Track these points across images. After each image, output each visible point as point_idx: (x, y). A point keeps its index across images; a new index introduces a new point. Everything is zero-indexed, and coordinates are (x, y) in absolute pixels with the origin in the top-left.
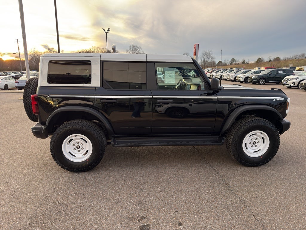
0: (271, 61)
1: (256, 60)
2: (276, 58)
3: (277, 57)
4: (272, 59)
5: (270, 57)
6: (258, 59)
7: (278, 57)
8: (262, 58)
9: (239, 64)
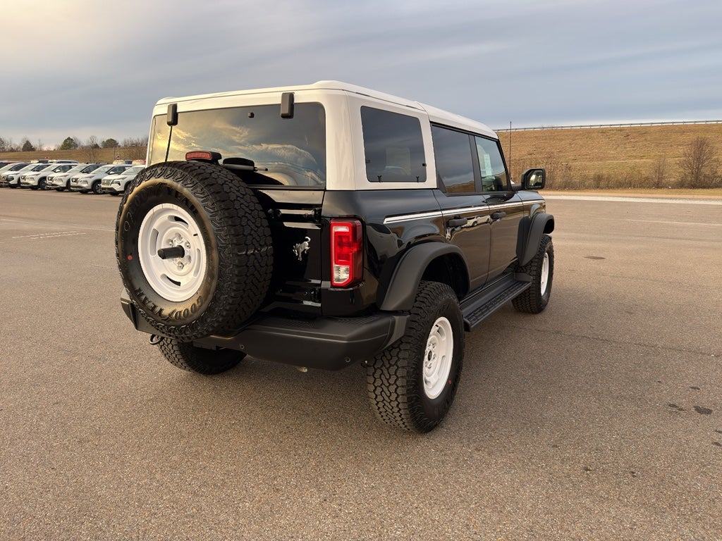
0: (96, 146)
1: (61, 143)
2: (108, 141)
3: (109, 138)
4: (99, 143)
5: (92, 138)
6: (65, 141)
7: (111, 139)
8: (76, 139)
9: (12, 150)
